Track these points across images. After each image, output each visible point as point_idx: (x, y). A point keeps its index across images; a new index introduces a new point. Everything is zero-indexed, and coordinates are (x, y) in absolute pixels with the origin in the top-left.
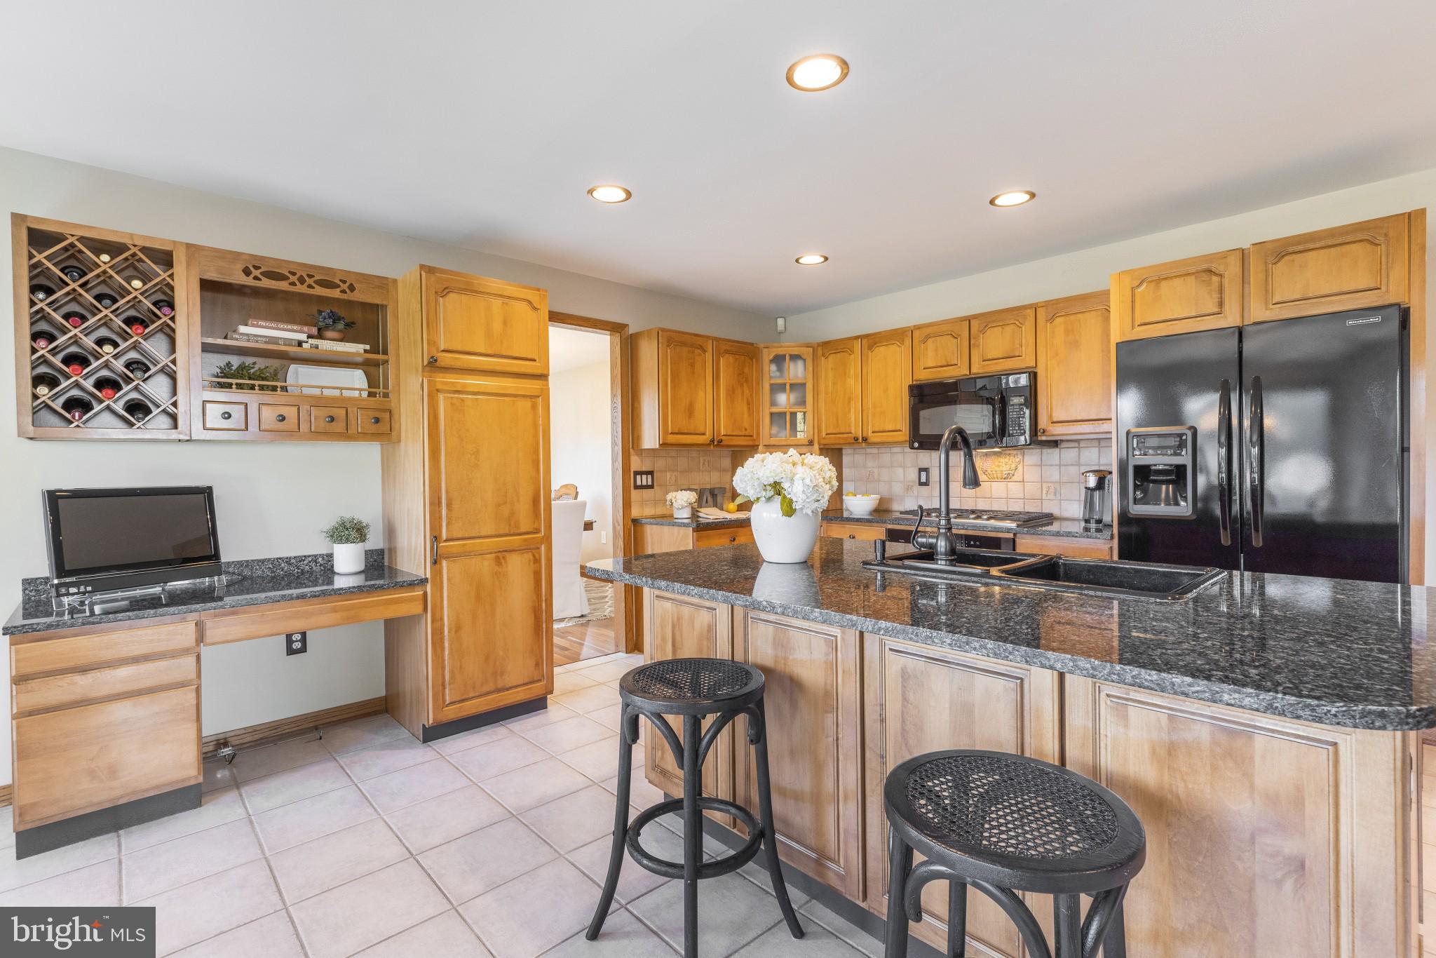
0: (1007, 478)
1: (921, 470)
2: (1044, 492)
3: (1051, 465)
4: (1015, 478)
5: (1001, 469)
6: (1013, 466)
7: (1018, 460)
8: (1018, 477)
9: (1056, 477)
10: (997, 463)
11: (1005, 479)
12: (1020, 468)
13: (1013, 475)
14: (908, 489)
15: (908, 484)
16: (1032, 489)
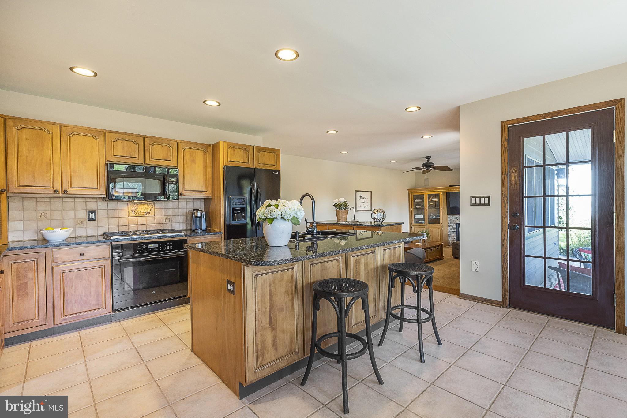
0: (146, 214)
1: (89, 212)
2: (164, 220)
3: (167, 209)
4: (150, 214)
5: (143, 210)
6: (150, 209)
7: (151, 206)
8: (152, 213)
9: (169, 214)
10: (141, 208)
11: (145, 215)
12: (153, 209)
13: (149, 213)
14: (78, 224)
15: (79, 220)
16: (158, 219)
